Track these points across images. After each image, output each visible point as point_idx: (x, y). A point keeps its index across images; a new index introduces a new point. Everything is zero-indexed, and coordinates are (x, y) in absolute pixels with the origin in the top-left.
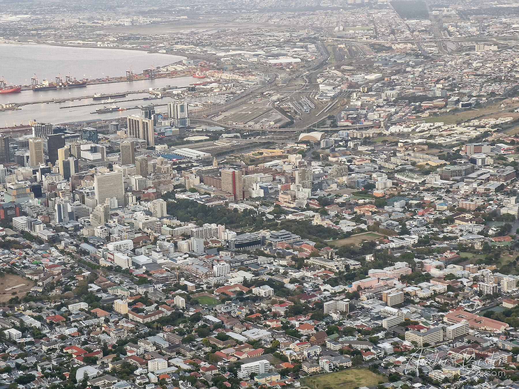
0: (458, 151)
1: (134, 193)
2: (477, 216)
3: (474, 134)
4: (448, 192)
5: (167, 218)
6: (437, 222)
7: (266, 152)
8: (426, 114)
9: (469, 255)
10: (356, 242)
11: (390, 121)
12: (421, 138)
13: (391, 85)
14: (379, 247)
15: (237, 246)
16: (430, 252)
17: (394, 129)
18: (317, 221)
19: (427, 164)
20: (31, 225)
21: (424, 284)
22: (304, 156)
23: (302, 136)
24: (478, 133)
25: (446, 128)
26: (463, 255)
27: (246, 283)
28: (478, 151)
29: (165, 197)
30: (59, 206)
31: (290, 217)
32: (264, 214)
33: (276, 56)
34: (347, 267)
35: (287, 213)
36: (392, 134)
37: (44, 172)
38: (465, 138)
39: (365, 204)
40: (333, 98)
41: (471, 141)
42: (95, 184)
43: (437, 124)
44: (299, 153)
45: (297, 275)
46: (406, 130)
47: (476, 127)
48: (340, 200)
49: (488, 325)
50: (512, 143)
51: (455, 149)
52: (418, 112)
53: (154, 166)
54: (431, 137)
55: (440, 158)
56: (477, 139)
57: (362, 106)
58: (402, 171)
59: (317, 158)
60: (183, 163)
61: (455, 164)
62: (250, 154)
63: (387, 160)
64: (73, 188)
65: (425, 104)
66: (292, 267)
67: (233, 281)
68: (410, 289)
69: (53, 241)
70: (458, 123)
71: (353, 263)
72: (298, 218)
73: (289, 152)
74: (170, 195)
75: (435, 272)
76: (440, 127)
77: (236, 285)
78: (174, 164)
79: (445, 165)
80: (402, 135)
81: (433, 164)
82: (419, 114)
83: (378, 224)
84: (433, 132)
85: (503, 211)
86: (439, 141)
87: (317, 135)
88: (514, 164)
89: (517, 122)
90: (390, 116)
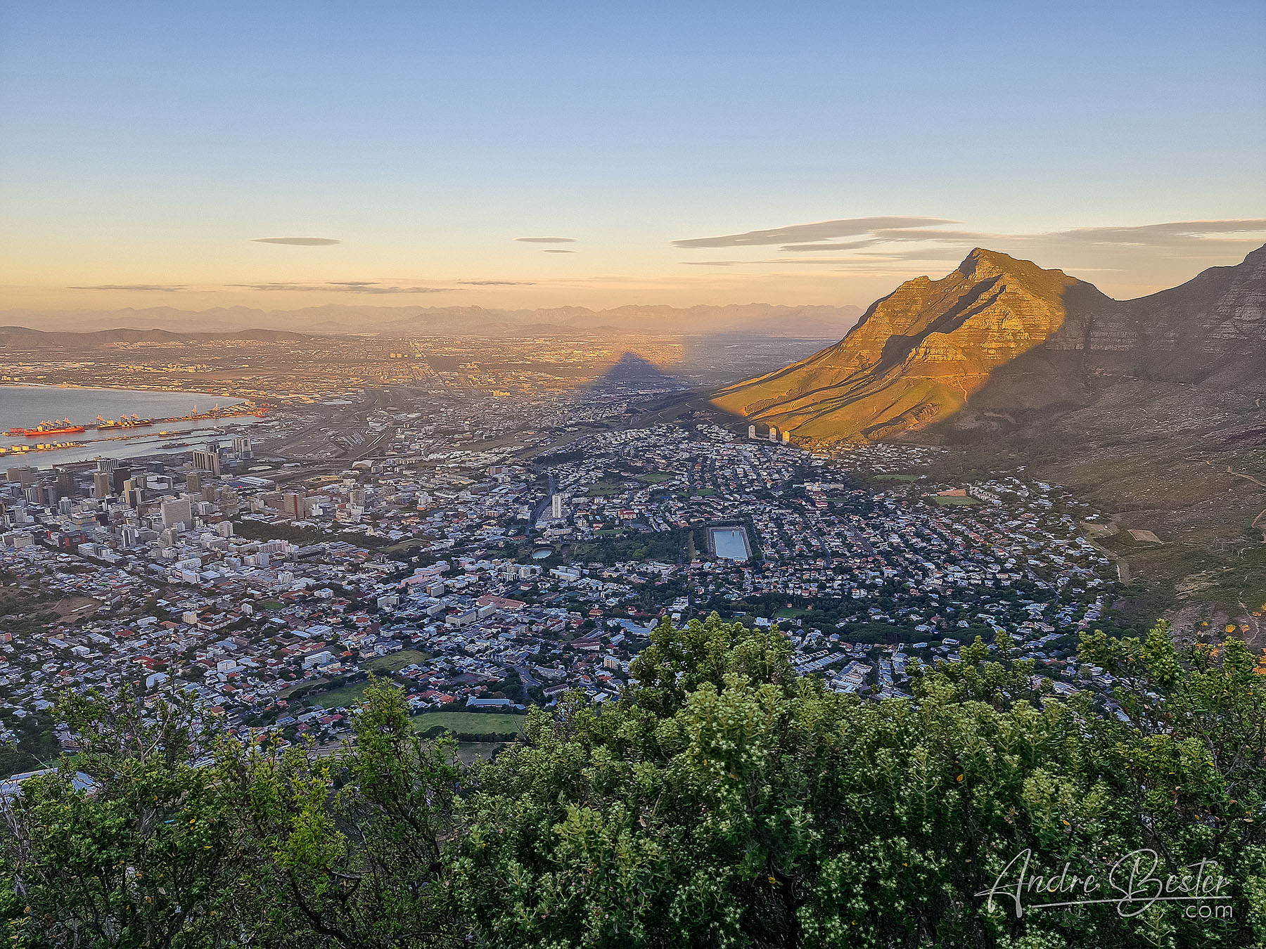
0: (483, 472)
1: (201, 517)
2: (499, 522)
3: (495, 459)
4: (477, 504)
5: (234, 537)
6: (469, 528)
7: (324, 478)
8: (458, 444)
9: (495, 552)
10: (404, 547)
11: (429, 450)
12: (455, 462)
13: (429, 422)
14: (423, 550)
15: (299, 557)
16: (464, 552)
18: (370, 532)
19: (460, 483)
20: (98, 551)
21: (460, 577)
22: (357, 480)
23: (355, 464)
24: (498, 458)
25: (474, 454)
26: (490, 552)
27: (308, 588)
28: (498, 472)
29: (231, 519)
30: (126, 532)
31: (347, 530)
32: (323, 529)
33: (331, 399)
34: (397, 568)
35: (344, 527)
36: (431, 460)
37: (109, 502)
38: (488, 462)
39: (410, 516)
40: (380, 433)
41: (493, 464)
42: (162, 511)
43: (467, 452)
44: (353, 478)
45: (354, 578)
46: (442, 457)
47: (497, 454)
48: (389, 515)
49: (510, 605)
50: (524, 465)
51: (481, 471)
52: (452, 443)
53: (221, 492)
54: (463, 462)
55: (470, 478)
56: (498, 463)
57: (406, 439)
58: (440, 489)
59: (368, 482)
60: (248, 489)
61: (481, 482)
62: (310, 480)
63: (427, 481)
64: (140, 515)
65: (456, 436)
66: (349, 571)
67: (295, 588)
68: (448, 582)
69: (121, 564)
70: (483, 451)
71: (403, 565)
72: (353, 531)
73: (344, 477)
74: (238, 517)
75: (468, 567)
76: (469, 454)
77: (299, 591)
78: (240, 490)
79: (474, 483)
80: (439, 461)
81: (464, 483)
82: (452, 445)
83: (421, 532)
84: (463, 458)
85: (519, 517)
86: (468, 464)
87: (368, 463)
88: (526, 481)
89: (527, 449)
90: (429, 446)
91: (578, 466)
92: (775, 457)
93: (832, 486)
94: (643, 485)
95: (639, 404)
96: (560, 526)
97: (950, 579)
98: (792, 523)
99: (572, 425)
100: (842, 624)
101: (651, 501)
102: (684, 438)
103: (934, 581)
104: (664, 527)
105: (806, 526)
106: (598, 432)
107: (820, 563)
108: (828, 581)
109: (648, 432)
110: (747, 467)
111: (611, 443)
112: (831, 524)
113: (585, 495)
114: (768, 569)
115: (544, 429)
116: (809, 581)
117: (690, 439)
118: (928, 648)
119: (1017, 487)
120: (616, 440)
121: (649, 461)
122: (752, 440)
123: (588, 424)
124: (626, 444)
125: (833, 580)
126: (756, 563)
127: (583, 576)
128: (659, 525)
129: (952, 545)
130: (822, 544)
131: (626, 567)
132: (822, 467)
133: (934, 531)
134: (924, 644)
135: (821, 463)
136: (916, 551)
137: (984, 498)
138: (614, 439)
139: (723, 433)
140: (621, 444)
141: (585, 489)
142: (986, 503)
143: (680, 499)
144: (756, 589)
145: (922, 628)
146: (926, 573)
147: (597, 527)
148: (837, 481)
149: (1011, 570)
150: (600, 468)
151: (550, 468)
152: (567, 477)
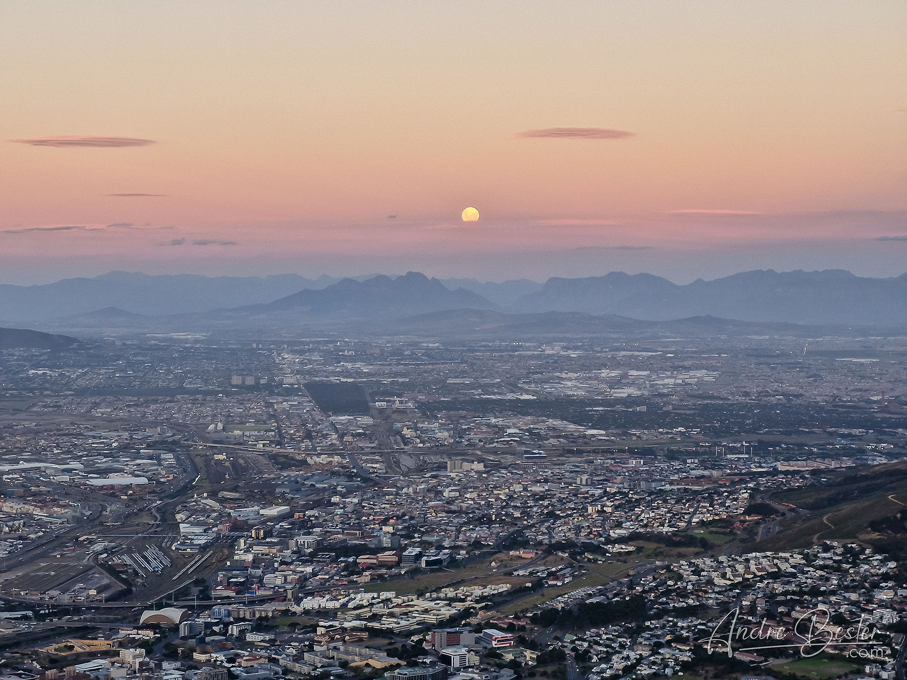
0: (420, 642)
3: (447, 612)
7: (79, 646)
8: (366, 577)
11: (303, 588)
12: (358, 617)
13: (306, 526)
17: (309, 603)
19: (368, 665)
22: (148, 653)
23: (146, 615)
24: (454, 611)
25: (399, 601)
28: (453, 641)
33: (104, 473)
36: (307, 612)
38: (431, 619)
40: (204, 548)
41: (441, 624)
43: (384, 595)
44: (141, 646)
46: (331, 605)
47: (451, 601)
50: (511, 628)
51: (415, 638)
52: (352, 573)
54: (375, 617)
55: (391, 654)
56: (453, 621)
57: (256, 563)
58: (323, 678)
59: (172, 655)
61: (413, 664)
62: (51, 649)
63: (298, 658)
65: (363, 559)
70: (421, 594)
73: (122, 645)
76: (389, 600)
79: (398, 666)
80: (323, 613)
81: (378, 665)
82: (354, 578)
84: (376, 609)
86: (388, 623)
87: (174, 614)
88: (514, 665)
89: (518, 592)
90: (304, 579)
91: (633, 634)
95: (778, 493)
99: (621, 540)
102: (886, 577)
106: (681, 556)
109: (798, 559)
111: (710, 582)
115: (560, 547)
120: (724, 576)
123: (659, 538)
124: (745, 586)
140: (734, 586)
150: (684, 641)
151: (569, 637)
152: (607, 659)
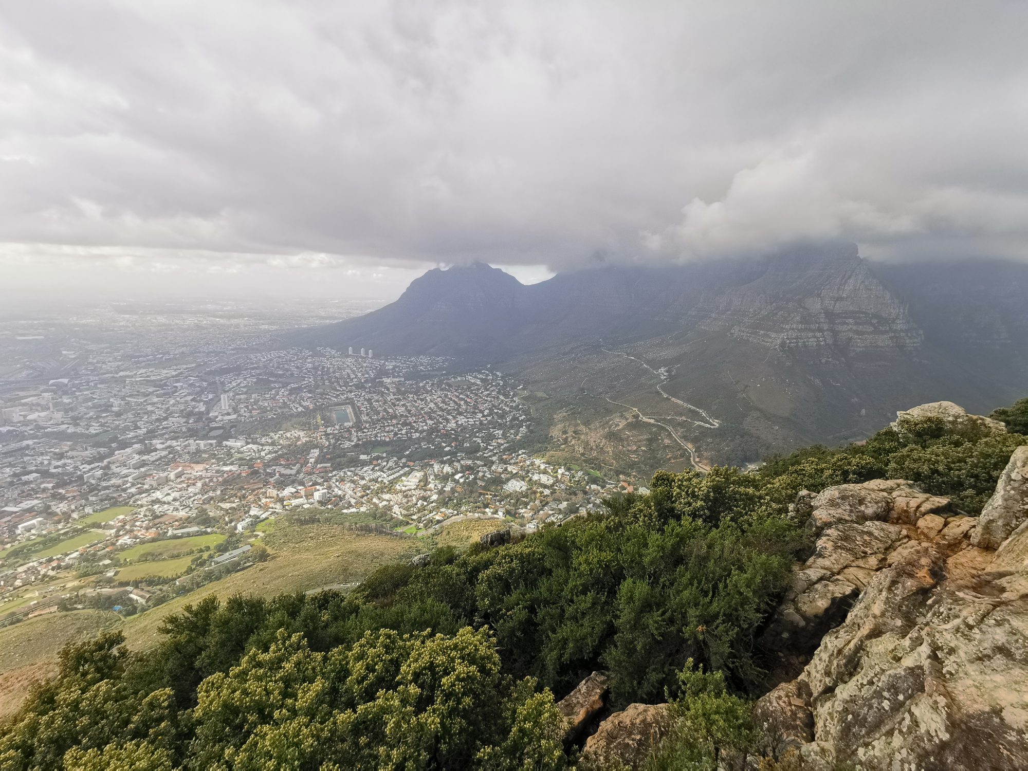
0: (165, 382)
3: (174, 373)
4: (162, 404)
6: (158, 420)
8: (143, 365)
9: (180, 435)
10: (103, 438)
11: (119, 370)
12: (141, 377)
14: (120, 439)
15: (4, 453)
16: (155, 437)
17: (121, 374)
19: (147, 391)
21: (153, 454)
22: (55, 394)
23: (51, 382)
24: (177, 373)
25: (156, 371)
26: (177, 435)
27: (15, 475)
28: (177, 381)
31: (48, 430)
32: (25, 431)
33: (23, 335)
34: (98, 452)
35: (46, 428)
36: (120, 376)
38: (169, 376)
39: (107, 416)
41: (173, 377)
43: (150, 370)
44: (51, 392)
45: (59, 463)
46: (130, 374)
47: (175, 370)
48: (88, 416)
49: (195, 467)
50: (197, 376)
51: (163, 382)
52: (137, 364)
54: (147, 376)
55: (155, 387)
56: (177, 376)
57: (98, 362)
58: (131, 396)
59: (65, 393)
61: (164, 389)
62: (8, 396)
63: (119, 391)
65: (141, 359)
66: (55, 459)
68: (145, 457)
70: (164, 369)
71: (102, 450)
72: (55, 430)
73: (42, 392)
75: (159, 446)
77: (6, 478)
79: (158, 390)
80: (128, 377)
81: (151, 390)
83: (118, 426)
84: (148, 374)
85: (197, 410)
86: (153, 378)
87: (65, 381)
88: (199, 387)
89: (199, 366)
90: (118, 367)
91: (238, 375)
92: (365, 365)
93: (397, 380)
94: (285, 385)
96: (228, 414)
97: (460, 423)
98: (377, 401)
99: (232, 350)
100: (408, 452)
101: (290, 394)
102: (309, 356)
103: (452, 425)
104: (300, 409)
105: (385, 402)
106: (251, 353)
107: (394, 421)
108: (399, 431)
109: (285, 352)
110: (349, 371)
111: (260, 360)
112: (399, 400)
113: (246, 393)
114: (365, 428)
115: (212, 352)
116: (388, 432)
117: (313, 356)
118: (451, 458)
119: (487, 375)
121: (287, 370)
122: (351, 355)
123: (244, 349)
124: (271, 360)
125: (402, 430)
126: (358, 426)
127: (248, 443)
128: (297, 408)
129: (460, 405)
130: (394, 411)
131: (277, 435)
132: (392, 369)
133: (451, 399)
134: (449, 457)
135: (391, 367)
136: (443, 410)
137: (473, 381)
138: (263, 358)
139: (333, 352)
140: (267, 361)
141: (245, 390)
142: (474, 384)
143: (309, 392)
144: (359, 440)
145: (447, 449)
146: (448, 421)
147: (255, 413)
148: (400, 377)
149: (487, 416)
150: (254, 376)
151: (217, 378)
152: (230, 383)
